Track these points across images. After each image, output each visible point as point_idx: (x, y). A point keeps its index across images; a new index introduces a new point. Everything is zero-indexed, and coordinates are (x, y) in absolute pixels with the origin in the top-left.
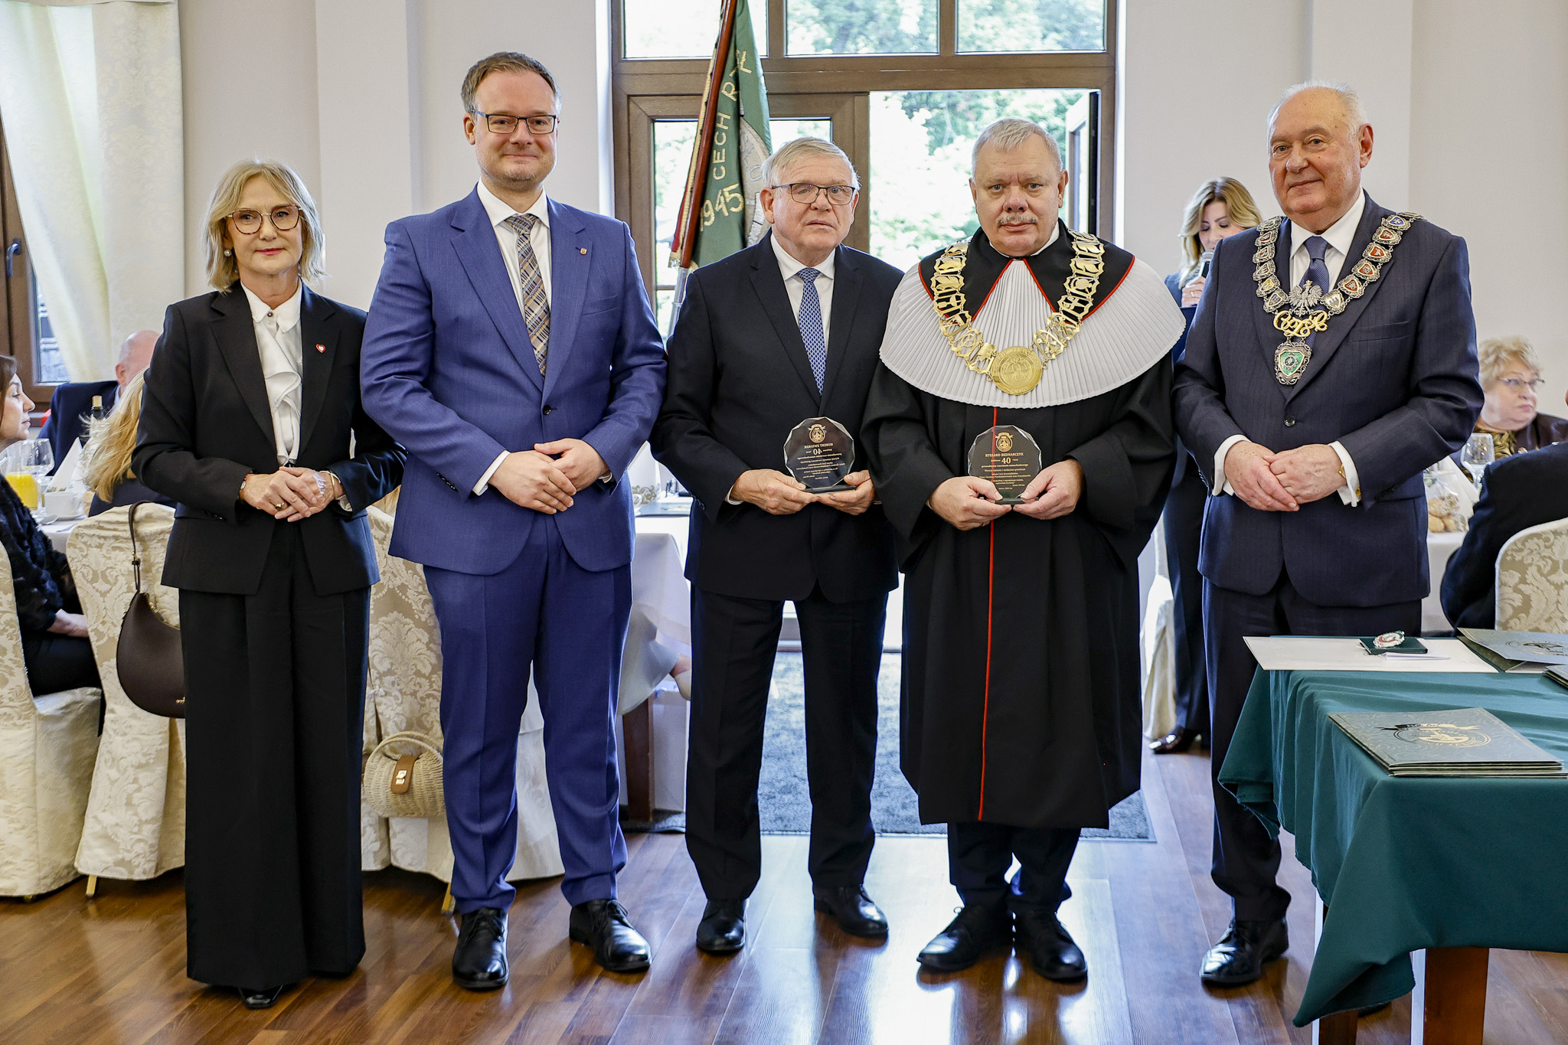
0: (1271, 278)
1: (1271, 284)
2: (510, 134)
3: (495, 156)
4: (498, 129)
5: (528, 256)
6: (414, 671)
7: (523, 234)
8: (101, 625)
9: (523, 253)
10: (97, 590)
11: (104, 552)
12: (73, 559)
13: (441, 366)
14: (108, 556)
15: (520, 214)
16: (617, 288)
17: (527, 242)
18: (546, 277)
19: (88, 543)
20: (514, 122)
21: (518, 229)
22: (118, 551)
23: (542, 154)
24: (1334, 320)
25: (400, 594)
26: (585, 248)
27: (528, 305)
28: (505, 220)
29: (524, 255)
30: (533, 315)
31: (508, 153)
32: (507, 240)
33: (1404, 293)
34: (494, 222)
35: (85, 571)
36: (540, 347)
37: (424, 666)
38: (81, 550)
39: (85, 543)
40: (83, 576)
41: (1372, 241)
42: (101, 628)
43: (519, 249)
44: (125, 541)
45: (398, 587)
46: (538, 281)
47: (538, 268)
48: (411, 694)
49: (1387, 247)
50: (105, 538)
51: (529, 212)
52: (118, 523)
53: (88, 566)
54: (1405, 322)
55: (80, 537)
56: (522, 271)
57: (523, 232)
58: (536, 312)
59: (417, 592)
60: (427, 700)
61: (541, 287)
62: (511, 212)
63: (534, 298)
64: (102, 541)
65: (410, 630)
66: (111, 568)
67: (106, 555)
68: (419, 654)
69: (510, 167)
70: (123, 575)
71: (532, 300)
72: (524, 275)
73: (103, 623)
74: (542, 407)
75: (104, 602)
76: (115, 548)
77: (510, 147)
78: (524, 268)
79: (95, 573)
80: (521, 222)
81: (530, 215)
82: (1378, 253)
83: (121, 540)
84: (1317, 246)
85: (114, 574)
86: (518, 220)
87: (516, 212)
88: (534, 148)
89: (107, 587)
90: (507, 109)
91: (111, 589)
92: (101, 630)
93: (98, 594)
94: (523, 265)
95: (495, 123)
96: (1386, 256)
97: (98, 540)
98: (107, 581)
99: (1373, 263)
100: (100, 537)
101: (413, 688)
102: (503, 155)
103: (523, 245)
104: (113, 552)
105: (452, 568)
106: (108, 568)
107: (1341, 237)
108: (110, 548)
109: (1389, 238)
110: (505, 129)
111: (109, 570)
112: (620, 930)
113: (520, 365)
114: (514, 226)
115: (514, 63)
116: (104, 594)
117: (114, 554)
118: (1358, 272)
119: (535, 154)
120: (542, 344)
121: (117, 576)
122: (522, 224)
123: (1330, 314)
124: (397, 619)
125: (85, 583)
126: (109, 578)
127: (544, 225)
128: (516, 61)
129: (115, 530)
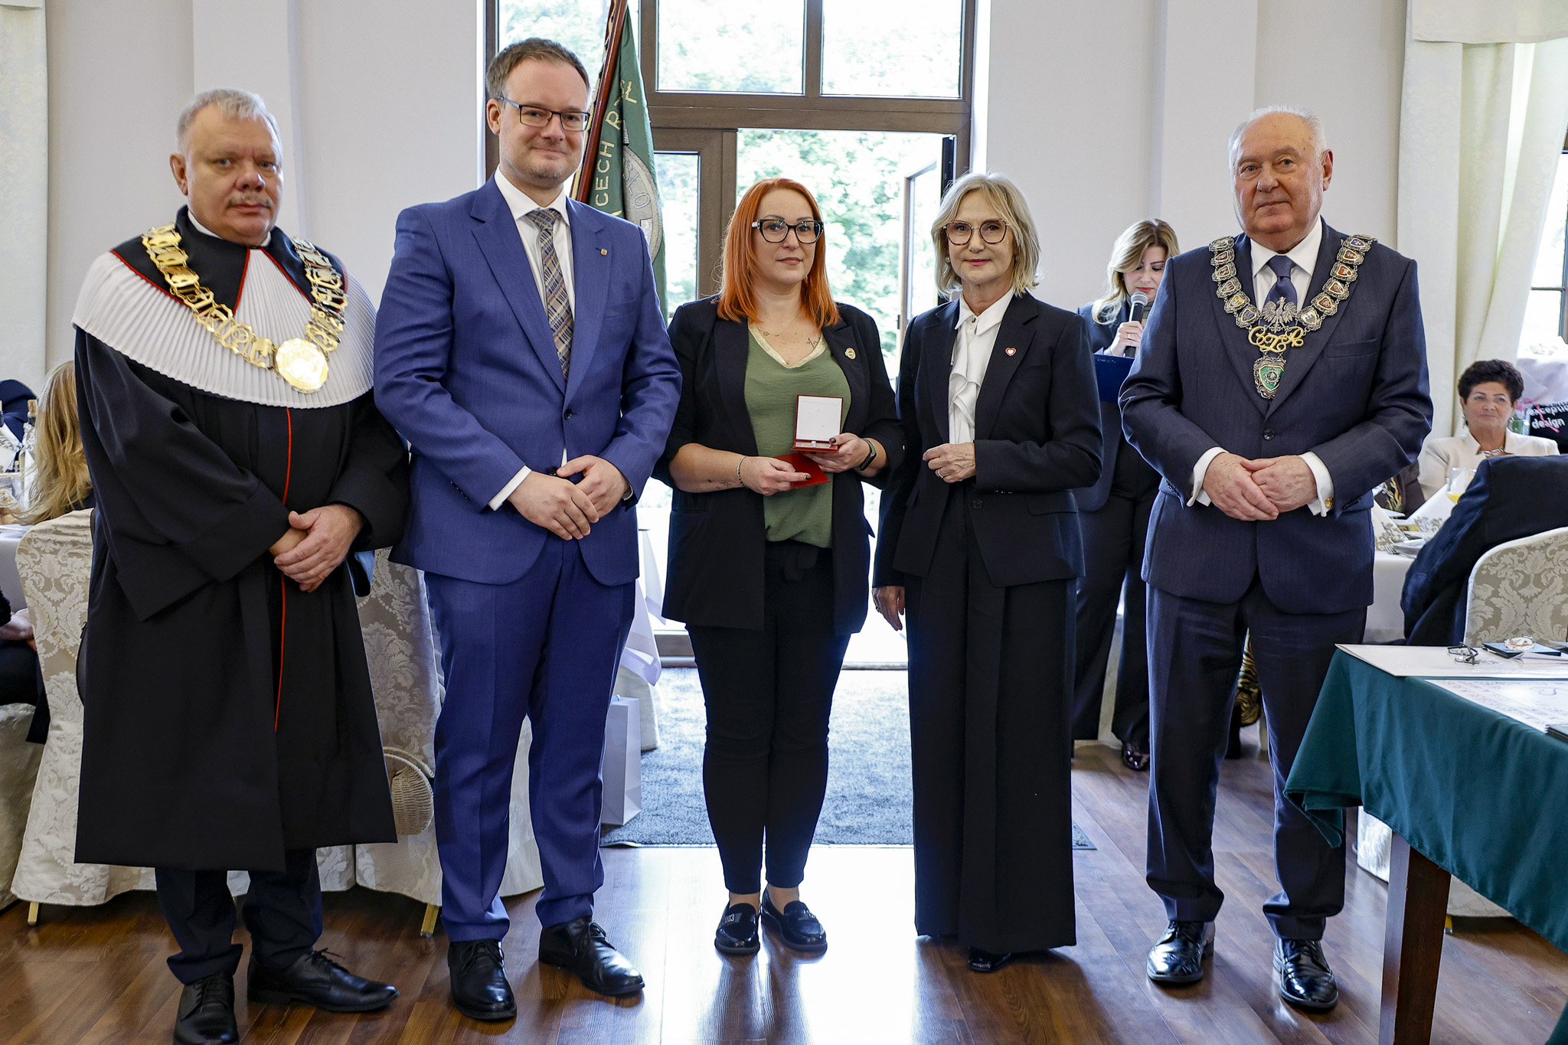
0: (1238, 295)
1: (1239, 300)
2: (542, 128)
3: (524, 149)
4: (528, 120)
5: (549, 252)
6: (393, 684)
7: (546, 230)
8: (50, 637)
9: (546, 249)
10: (49, 599)
11: (60, 558)
12: (23, 566)
13: (459, 366)
14: (65, 562)
15: (542, 208)
16: (635, 291)
17: (550, 237)
18: (567, 276)
19: (42, 549)
20: (546, 115)
21: (541, 224)
22: (75, 557)
23: (571, 152)
24: (1310, 337)
25: (384, 604)
26: (605, 249)
27: (551, 304)
28: (527, 215)
29: (548, 251)
30: (556, 314)
31: (538, 147)
32: (528, 234)
33: (1371, 312)
34: (517, 215)
35: (36, 578)
36: (562, 349)
37: (406, 679)
38: (33, 556)
39: (38, 549)
40: (34, 584)
41: (1336, 261)
42: (51, 639)
43: (542, 245)
44: (84, 546)
45: (382, 597)
46: (559, 281)
47: (559, 266)
48: (389, 708)
49: (1352, 267)
50: (61, 543)
51: (551, 206)
52: (78, 527)
53: (40, 573)
54: (1374, 340)
55: (33, 543)
56: (546, 268)
57: (546, 227)
58: (558, 311)
59: (403, 602)
60: (406, 714)
61: (563, 286)
62: (532, 206)
63: (557, 296)
64: (58, 547)
65: (392, 641)
66: (67, 575)
67: (61, 561)
68: (401, 667)
69: (538, 161)
70: (79, 582)
71: (554, 299)
72: (546, 274)
73: (54, 634)
74: (564, 411)
75: (56, 611)
76: (71, 555)
77: (540, 141)
78: (548, 265)
79: (48, 581)
80: (544, 216)
81: (553, 210)
82: (1345, 272)
83: (79, 546)
84: (1280, 265)
85: (70, 581)
86: (541, 215)
87: (538, 206)
88: (563, 145)
89: (61, 595)
90: (542, 102)
91: (65, 598)
92: (51, 642)
93: (50, 603)
94: (546, 262)
95: (527, 113)
96: (1351, 275)
97: (53, 546)
98: (61, 590)
99: (1341, 282)
100: (55, 543)
101: (392, 701)
102: (532, 148)
103: (546, 241)
104: (70, 559)
105: (462, 577)
106: (63, 576)
107: (1305, 255)
108: (66, 554)
109: (1353, 258)
110: (536, 122)
111: (64, 578)
112: (605, 952)
113: (543, 366)
114: (536, 221)
115: (551, 53)
116: (56, 604)
117: (70, 560)
118: (1330, 290)
119: (564, 151)
120: (564, 346)
121: (73, 584)
122: (542, 219)
123: (1306, 331)
124: (378, 630)
125: (36, 591)
126: (64, 586)
127: (564, 221)
128: (553, 51)
129: (73, 535)
